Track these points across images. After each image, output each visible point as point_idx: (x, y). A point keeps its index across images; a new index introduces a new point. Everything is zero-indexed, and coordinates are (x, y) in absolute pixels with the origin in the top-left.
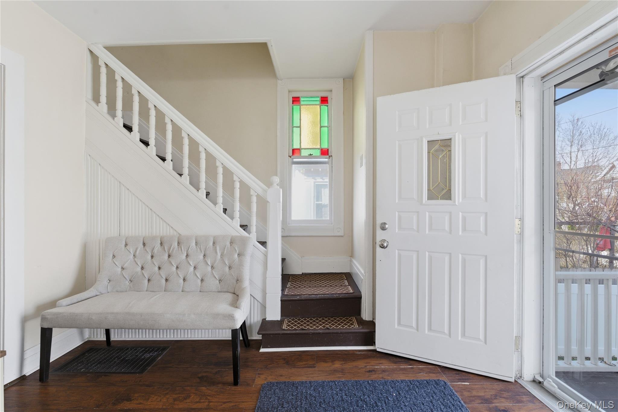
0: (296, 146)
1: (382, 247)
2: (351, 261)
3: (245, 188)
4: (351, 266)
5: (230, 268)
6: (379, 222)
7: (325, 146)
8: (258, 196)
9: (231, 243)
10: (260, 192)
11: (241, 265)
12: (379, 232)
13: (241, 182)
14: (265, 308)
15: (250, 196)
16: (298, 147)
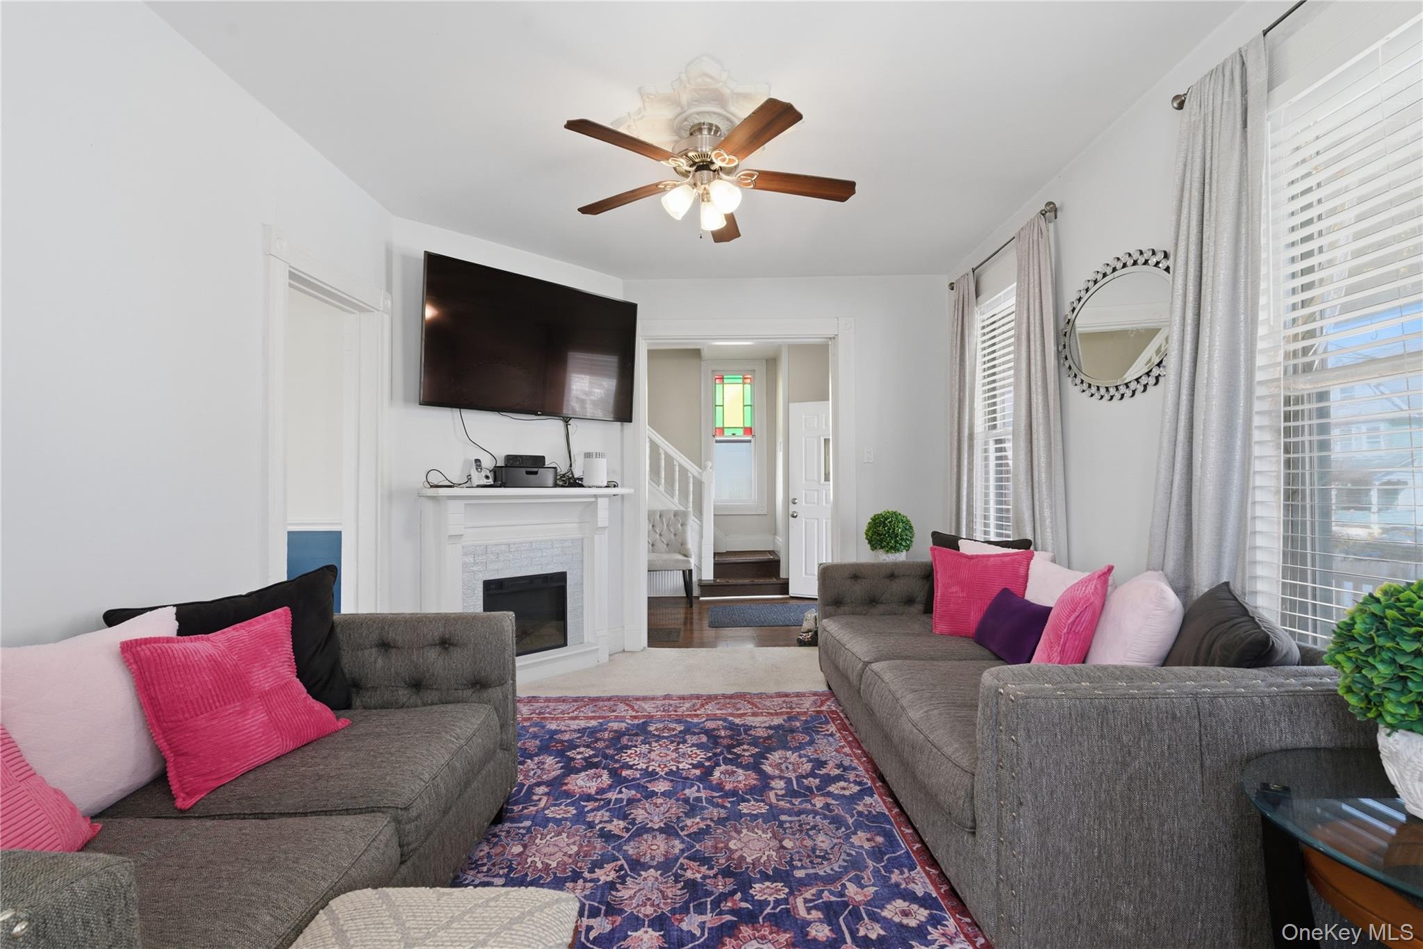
0: (719, 425)
1: (793, 516)
2: (774, 538)
3: (683, 471)
4: (774, 543)
5: (675, 535)
6: (791, 498)
7: (748, 425)
8: (694, 477)
9: (675, 515)
10: (696, 474)
11: (684, 532)
12: (791, 505)
13: (680, 465)
14: (701, 570)
15: (688, 478)
16: (721, 426)
